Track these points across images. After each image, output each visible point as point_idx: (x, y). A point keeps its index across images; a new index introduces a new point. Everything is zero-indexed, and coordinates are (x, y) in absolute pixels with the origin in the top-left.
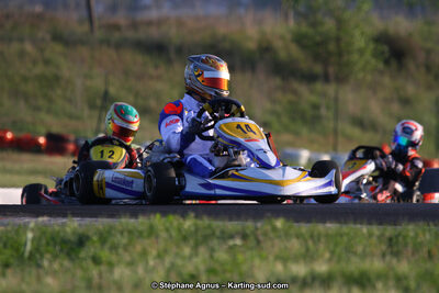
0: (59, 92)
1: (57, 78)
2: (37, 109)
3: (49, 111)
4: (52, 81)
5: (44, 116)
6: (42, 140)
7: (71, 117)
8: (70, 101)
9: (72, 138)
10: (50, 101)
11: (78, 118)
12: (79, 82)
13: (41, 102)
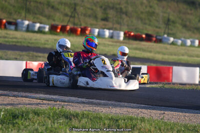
0: (154, 18)
1: (154, 13)
2: (145, 24)
3: (149, 25)
4: (152, 14)
5: (147, 27)
6: (144, 36)
7: (157, 27)
8: (157, 21)
9: (155, 36)
10: (150, 21)
11: (159, 28)
12: (161, 14)
13: (147, 21)
